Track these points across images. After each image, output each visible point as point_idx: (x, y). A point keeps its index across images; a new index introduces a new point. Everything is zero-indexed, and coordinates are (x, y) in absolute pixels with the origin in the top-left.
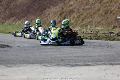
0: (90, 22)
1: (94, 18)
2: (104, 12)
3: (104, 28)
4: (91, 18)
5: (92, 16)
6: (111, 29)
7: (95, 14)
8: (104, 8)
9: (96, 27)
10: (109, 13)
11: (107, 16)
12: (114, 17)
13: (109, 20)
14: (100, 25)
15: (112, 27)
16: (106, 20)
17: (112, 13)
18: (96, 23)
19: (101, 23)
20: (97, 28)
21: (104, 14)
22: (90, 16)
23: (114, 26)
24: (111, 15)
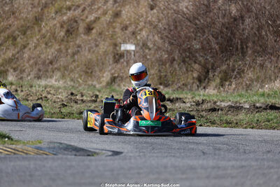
0: (10, 61)
1: (25, 47)
2: (62, 26)
3: (72, 80)
4: (12, 48)
5: (15, 39)
6: (104, 84)
7: (24, 33)
8: (57, 12)
9: (39, 78)
10: (81, 30)
11: (77, 42)
12: (104, 46)
13: (86, 55)
14: (53, 72)
15: (106, 77)
16: (74, 54)
17: (94, 31)
18: (36, 63)
19: (56, 65)
20: (43, 82)
21: (62, 34)
22: (9, 37)
23: (112, 74)
24: (90, 38)
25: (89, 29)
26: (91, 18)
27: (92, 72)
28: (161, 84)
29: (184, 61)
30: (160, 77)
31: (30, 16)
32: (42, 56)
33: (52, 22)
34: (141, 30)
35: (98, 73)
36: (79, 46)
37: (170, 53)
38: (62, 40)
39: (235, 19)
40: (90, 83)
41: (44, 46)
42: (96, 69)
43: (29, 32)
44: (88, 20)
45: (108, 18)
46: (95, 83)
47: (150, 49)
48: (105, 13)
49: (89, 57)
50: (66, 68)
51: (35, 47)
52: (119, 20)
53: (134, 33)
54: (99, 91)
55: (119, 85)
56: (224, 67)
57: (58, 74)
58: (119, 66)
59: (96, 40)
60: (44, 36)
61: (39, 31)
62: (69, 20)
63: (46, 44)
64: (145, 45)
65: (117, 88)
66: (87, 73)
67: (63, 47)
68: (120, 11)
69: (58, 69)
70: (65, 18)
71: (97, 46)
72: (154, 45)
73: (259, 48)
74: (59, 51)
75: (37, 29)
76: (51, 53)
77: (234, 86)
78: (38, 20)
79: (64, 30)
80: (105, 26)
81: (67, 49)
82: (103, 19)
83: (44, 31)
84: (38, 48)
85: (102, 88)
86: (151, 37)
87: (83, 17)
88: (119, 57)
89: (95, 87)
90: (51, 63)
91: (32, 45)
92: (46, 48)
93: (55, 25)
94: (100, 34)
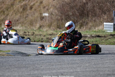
1: (8, 15)
2: (21, 7)
3: (25, 27)
4: (3, 15)
5: (4, 12)
6: (37, 28)
7: (7, 10)
10: (28, 8)
11: (27, 13)
12: (37, 14)
13: (30, 18)
14: (18, 24)
15: (38, 26)
16: (26, 17)
17: (33, 9)
19: (19, 22)
21: (21, 10)
22: (2, 12)
23: (40, 25)
24: (32, 11)
25: (31, 8)
26: (32, 4)
27: (32, 24)
28: (58, 28)
29: (66, 19)
30: (58, 26)
31: (10, 4)
32: (14, 18)
33: (18, 6)
34: (50, 8)
35: (35, 24)
36: (28, 14)
37: (61, 17)
38: (21, 12)
39: (85, 4)
40: (32, 28)
41: (15, 14)
42: (34, 23)
43: (9, 10)
44: (31, 5)
45: (38, 4)
46: (34, 28)
47: (54, 15)
48: (37, 2)
49: (31, 18)
50: (23, 23)
51: (12, 15)
52: (42, 5)
53: (48, 9)
54: (35, 31)
55: (43, 29)
56: (81, 22)
57: (20, 25)
58: (42, 21)
59: (34, 12)
60: (15, 11)
61: (13, 9)
62: (24, 5)
63: (16, 14)
64: (52, 14)
65: (42, 30)
66: (31, 24)
67: (22, 15)
68: (43, 1)
69: (20, 23)
70: (22, 4)
71: (34, 14)
72: (55, 14)
73: (94, 14)
74: (21, 16)
75: (12, 8)
76: (17, 17)
77: (84, 28)
78: (12, 5)
79: (22, 8)
80: (37, 7)
81: (23, 16)
82: (36, 4)
83: (14, 9)
84: (13, 15)
85: (36, 30)
86: (54, 11)
87: (29, 4)
88: (42, 18)
89: (33, 29)
90: (17, 21)
91: (10, 14)
92: (15, 15)
93: (19, 7)
94: (35, 10)
